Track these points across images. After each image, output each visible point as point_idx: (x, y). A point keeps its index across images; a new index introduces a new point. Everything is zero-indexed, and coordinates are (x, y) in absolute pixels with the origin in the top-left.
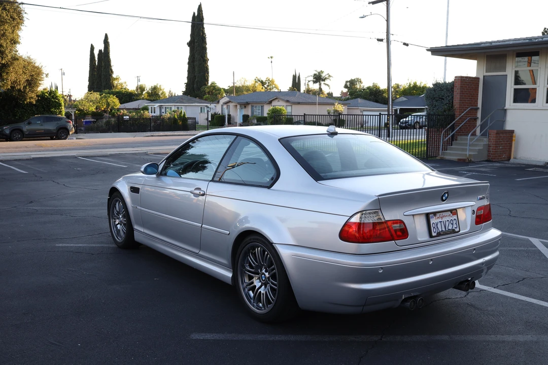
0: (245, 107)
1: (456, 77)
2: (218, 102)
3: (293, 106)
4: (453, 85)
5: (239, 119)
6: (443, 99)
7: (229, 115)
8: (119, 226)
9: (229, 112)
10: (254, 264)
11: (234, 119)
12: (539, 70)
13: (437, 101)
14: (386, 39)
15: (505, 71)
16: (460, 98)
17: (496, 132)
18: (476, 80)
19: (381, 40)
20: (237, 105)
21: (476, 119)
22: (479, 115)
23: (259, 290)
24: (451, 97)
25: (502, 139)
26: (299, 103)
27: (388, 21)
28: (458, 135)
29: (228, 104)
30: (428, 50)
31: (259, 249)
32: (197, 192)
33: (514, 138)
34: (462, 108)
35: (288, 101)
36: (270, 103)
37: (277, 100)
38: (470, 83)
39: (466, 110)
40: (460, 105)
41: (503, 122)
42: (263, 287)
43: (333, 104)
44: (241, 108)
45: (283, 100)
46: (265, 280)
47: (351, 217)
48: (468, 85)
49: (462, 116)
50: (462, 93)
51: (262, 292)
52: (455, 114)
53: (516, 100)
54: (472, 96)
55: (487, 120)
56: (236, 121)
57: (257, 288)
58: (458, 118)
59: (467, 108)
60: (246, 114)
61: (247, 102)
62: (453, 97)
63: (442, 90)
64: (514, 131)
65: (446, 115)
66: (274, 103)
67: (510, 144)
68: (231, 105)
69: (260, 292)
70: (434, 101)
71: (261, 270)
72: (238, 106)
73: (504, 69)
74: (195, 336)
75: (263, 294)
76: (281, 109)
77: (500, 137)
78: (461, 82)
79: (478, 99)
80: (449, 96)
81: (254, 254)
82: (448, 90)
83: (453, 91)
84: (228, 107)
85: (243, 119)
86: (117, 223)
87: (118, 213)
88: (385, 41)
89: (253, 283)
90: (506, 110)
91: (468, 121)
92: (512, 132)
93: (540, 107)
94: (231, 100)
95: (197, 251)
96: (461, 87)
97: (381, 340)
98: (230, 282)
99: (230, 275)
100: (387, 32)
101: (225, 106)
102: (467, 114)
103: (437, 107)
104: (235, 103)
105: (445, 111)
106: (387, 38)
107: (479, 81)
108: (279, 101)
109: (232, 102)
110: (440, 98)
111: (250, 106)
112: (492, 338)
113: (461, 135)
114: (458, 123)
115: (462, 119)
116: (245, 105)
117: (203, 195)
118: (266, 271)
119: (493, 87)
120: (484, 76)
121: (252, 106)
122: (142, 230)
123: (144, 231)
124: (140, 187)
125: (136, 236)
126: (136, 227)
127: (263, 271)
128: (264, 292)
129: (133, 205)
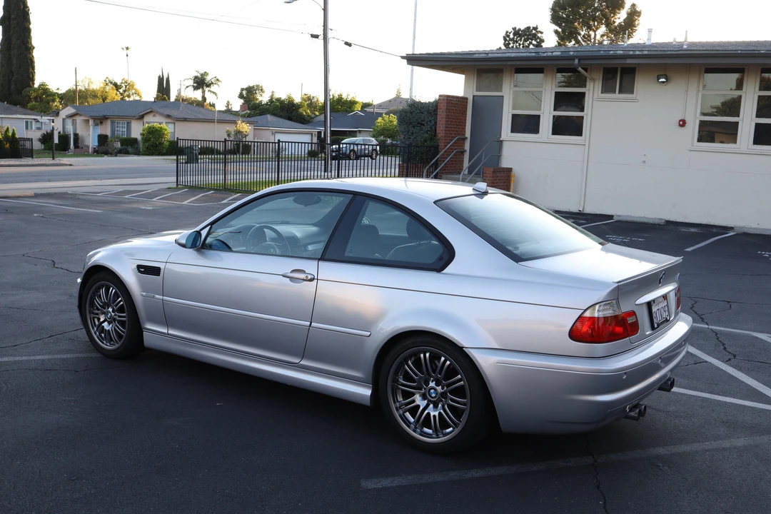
0: (101, 123)
1: (440, 96)
2: (57, 114)
3: (177, 124)
4: (437, 106)
5: (92, 141)
6: (423, 125)
7: (76, 135)
8: (105, 324)
9: (75, 129)
10: (416, 375)
11: (83, 141)
12: (544, 92)
13: (414, 127)
14: (322, 36)
15: (501, 91)
16: (446, 124)
17: (492, 170)
18: (463, 101)
19: (316, 37)
20: (88, 120)
21: (463, 152)
22: (467, 146)
23: (426, 412)
24: (433, 122)
25: (499, 180)
26: (185, 120)
27: (325, 10)
28: (443, 173)
29: (74, 118)
30: (403, 57)
31: (428, 355)
32: (302, 276)
33: (513, 179)
34: (449, 137)
35: (169, 116)
36: (142, 117)
37: (152, 115)
38: (457, 104)
39: (452, 140)
40: (445, 133)
41: (499, 157)
42: (431, 406)
43: (235, 122)
44: (96, 125)
45: (161, 114)
46: (435, 397)
47: (585, 310)
48: (455, 107)
49: (448, 149)
50: (448, 117)
51: (432, 414)
52: (438, 146)
53: (515, 129)
54: (460, 122)
55: (481, 154)
56: (87, 144)
57: (421, 408)
58: (443, 151)
59: (454, 138)
60: (104, 133)
61: (104, 116)
62: (436, 123)
63: (422, 113)
64: (511, 168)
65: (427, 147)
66: (147, 119)
67: (507, 185)
68: (79, 119)
69: (429, 414)
70: (410, 126)
71: (427, 384)
72: (91, 122)
73: (499, 88)
74: (369, 484)
75: (434, 416)
76: (161, 128)
77: (497, 177)
78: (447, 103)
79: (465, 126)
80: (430, 121)
81: (417, 363)
82: (429, 112)
83: (437, 114)
84: (74, 123)
85: (99, 141)
86: (102, 320)
87: (106, 305)
88: (321, 37)
89: (414, 401)
90: (502, 141)
91: (454, 155)
92: (510, 170)
93: (545, 139)
94: (79, 112)
95: (296, 360)
96: (447, 109)
97: (596, 461)
98: (368, 403)
99: (367, 392)
100: (324, 26)
101: (69, 122)
102: (454, 146)
103: (415, 135)
104: (85, 116)
105: (425, 141)
106: (324, 34)
107: (467, 102)
108: (154, 116)
109: (81, 115)
110: (418, 123)
111: (109, 122)
112: (707, 445)
113: (446, 173)
114: (443, 158)
115: (448, 153)
116: (100, 120)
117: (311, 280)
118: (437, 385)
119: (486, 111)
120: (474, 96)
121: (113, 123)
122: (164, 330)
123: (170, 332)
124: (162, 266)
125: (148, 339)
126: (149, 326)
127: (432, 384)
128: (436, 413)
129: (144, 294)
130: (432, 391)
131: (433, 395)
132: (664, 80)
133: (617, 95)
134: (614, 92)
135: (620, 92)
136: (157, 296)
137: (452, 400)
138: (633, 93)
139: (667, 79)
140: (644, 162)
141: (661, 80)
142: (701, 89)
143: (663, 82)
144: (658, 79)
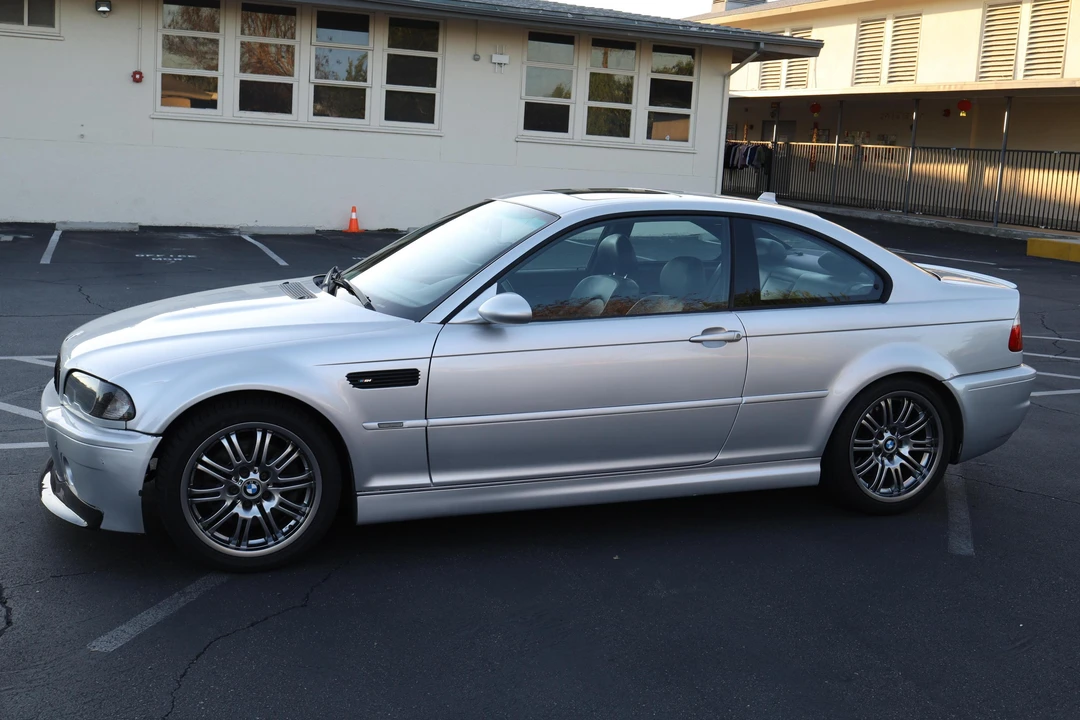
46: (892, 449)
51: (893, 467)
69: (889, 468)
75: (895, 470)
95: (710, 457)
99: (814, 468)
118: (898, 433)
122: (424, 480)
123: (438, 478)
124: (422, 367)
125: (368, 507)
126: (377, 482)
127: (887, 435)
128: (897, 466)
129: (375, 424)
130: (889, 442)
131: (890, 447)
132: (106, 9)
133: (25, 28)
134: (20, 21)
135: (30, 23)
136: (407, 423)
137: (915, 445)
138: (51, 24)
139: (110, 7)
140: (82, 136)
141: (101, 9)
142: (160, 27)
143: (104, 12)
144: (97, 8)
